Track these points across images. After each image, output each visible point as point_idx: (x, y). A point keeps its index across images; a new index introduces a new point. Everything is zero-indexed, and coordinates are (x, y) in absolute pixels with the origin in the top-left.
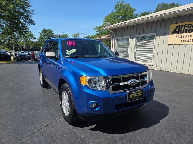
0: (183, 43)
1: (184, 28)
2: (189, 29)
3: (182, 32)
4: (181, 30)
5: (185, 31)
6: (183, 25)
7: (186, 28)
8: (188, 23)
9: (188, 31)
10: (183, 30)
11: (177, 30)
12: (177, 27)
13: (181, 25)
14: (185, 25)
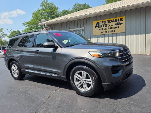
0: (103, 34)
1: (102, 24)
2: (105, 24)
3: (101, 26)
4: (100, 25)
5: (103, 26)
6: (101, 22)
7: (103, 24)
8: (104, 21)
9: (104, 25)
10: (102, 25)
11: (98, 25)
12: (98, 23)
13: (100, 22)
14: (102, 22)
